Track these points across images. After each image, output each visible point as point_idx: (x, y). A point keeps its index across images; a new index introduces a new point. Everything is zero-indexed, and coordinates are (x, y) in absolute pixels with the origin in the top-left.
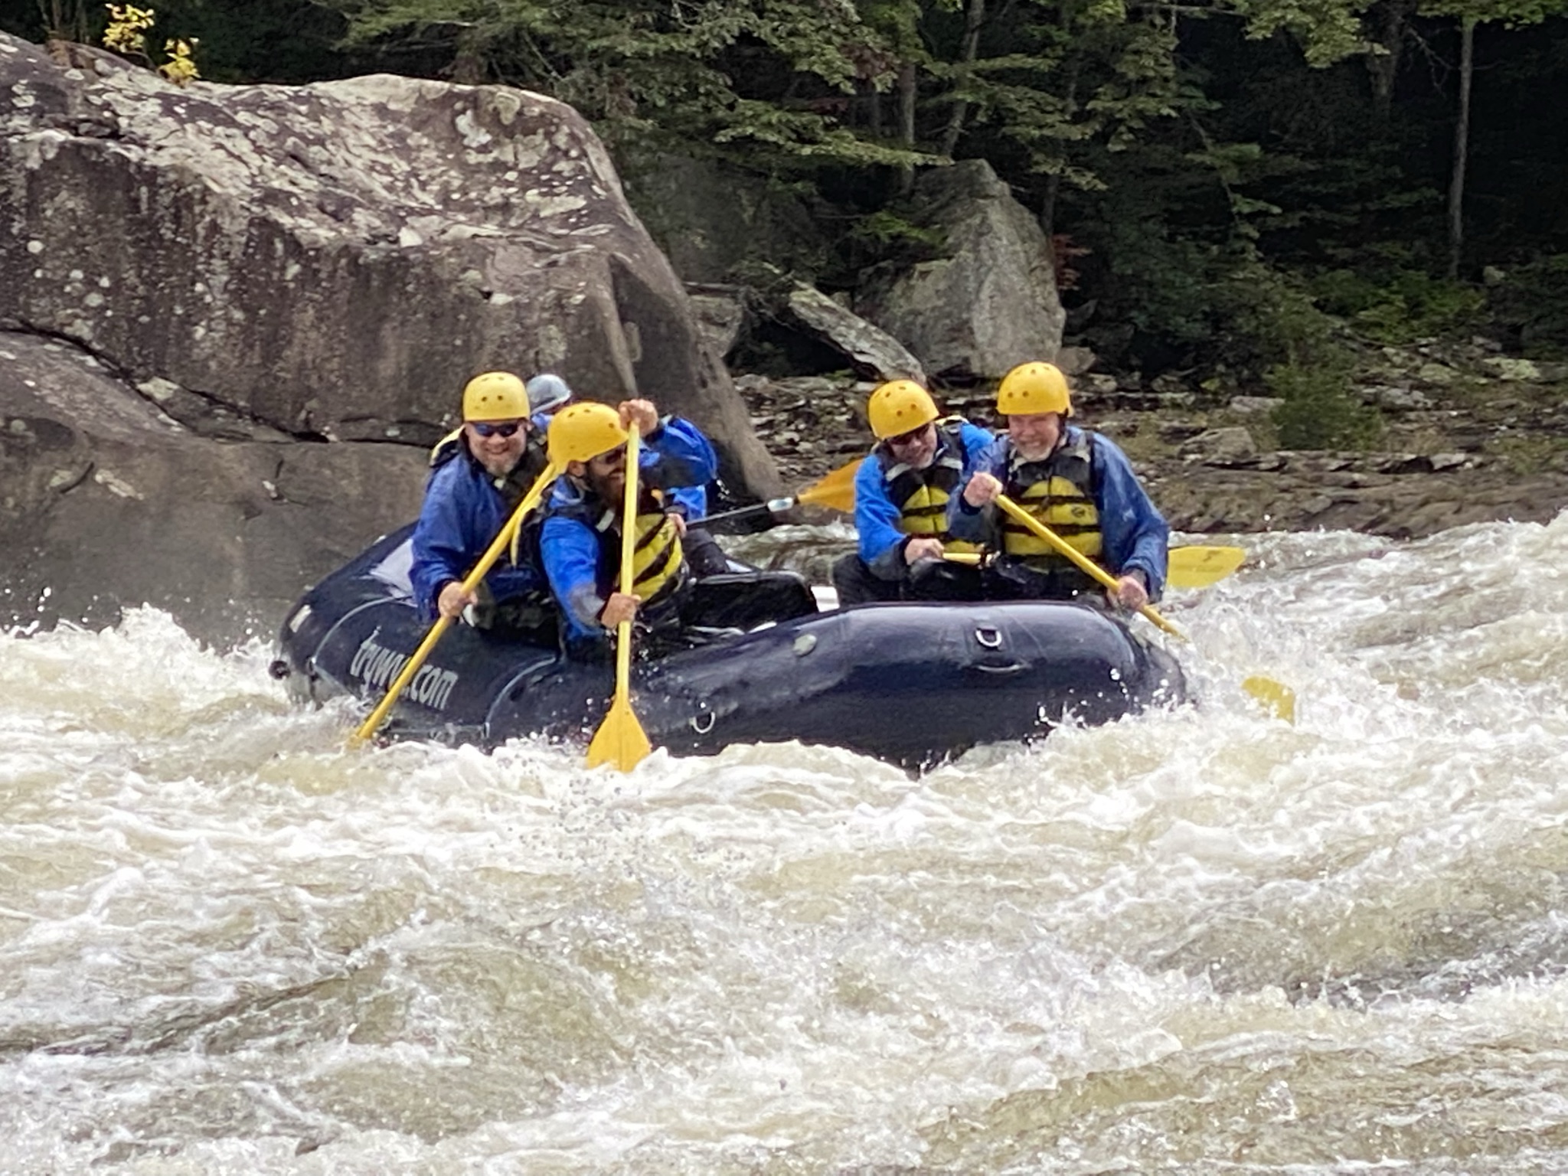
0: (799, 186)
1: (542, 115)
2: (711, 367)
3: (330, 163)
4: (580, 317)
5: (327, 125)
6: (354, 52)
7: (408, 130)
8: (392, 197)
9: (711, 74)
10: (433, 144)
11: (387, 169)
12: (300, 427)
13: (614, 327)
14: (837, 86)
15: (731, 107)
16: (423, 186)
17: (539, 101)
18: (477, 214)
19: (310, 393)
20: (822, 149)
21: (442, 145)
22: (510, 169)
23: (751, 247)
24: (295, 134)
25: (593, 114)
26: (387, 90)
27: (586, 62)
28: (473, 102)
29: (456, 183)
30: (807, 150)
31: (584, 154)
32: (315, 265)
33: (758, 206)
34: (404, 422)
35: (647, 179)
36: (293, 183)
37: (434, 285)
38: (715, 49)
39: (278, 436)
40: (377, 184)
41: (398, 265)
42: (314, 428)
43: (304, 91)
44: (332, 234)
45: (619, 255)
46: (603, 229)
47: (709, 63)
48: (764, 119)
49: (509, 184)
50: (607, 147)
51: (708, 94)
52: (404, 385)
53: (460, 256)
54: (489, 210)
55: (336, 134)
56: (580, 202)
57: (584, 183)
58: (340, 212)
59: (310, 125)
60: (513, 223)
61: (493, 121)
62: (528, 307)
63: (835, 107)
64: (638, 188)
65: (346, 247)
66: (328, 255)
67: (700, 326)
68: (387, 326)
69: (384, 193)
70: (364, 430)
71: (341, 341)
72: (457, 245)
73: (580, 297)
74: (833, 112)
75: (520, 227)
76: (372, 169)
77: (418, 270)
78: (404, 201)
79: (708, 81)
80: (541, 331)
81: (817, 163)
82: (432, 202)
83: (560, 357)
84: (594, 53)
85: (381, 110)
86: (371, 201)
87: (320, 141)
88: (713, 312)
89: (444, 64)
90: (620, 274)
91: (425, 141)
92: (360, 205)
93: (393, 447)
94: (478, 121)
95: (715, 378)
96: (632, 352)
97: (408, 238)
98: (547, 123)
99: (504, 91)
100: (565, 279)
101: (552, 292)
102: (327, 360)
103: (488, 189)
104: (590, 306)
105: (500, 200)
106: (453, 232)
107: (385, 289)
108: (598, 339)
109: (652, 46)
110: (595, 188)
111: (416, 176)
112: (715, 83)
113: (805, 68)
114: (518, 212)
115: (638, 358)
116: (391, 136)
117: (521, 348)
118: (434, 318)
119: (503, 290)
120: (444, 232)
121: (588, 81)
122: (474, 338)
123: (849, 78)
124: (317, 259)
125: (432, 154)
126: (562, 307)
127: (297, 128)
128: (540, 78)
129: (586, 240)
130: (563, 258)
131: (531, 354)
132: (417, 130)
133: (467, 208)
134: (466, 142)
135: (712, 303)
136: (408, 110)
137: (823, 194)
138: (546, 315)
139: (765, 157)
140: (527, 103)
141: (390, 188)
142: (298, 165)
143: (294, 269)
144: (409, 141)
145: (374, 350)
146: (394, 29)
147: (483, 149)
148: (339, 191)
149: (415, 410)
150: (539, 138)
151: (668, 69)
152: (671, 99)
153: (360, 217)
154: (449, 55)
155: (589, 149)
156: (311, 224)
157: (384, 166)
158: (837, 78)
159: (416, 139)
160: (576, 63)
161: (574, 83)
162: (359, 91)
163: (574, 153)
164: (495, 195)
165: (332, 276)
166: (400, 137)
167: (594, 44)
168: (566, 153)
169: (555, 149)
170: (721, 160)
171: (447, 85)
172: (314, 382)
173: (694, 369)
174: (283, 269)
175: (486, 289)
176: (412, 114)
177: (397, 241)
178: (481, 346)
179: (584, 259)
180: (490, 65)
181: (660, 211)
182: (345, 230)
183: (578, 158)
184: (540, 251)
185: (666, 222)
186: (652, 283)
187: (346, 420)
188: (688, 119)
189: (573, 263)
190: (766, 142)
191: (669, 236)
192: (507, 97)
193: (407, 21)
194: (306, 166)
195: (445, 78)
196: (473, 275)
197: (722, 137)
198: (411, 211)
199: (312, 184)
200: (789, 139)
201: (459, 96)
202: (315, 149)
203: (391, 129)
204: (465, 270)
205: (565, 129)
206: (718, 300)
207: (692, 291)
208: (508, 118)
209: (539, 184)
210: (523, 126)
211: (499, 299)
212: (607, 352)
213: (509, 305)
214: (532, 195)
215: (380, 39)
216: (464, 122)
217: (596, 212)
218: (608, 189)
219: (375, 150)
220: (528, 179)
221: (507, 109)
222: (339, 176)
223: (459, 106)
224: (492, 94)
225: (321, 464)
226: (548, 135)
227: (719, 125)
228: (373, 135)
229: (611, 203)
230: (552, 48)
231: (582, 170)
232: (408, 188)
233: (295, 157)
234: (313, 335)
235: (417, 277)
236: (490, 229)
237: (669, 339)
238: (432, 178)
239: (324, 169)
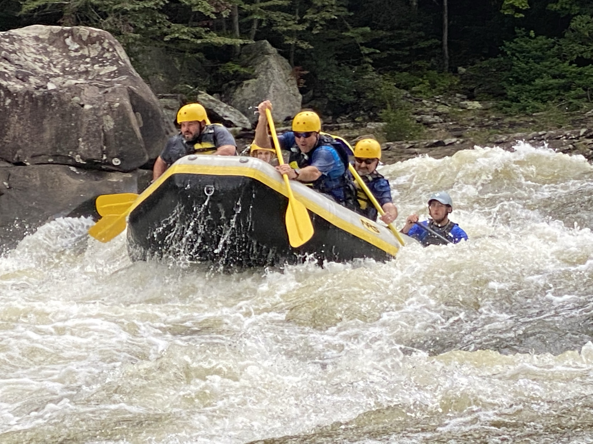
0: (197, 55)
1: (98, 36)
2: (169, 127)
3: (19, 60)
4: (119, 112)
5: (17, 46)
6: (25, 16)
7: (47, 45)
8: (43, 71)
9: (160, 15)
10: (57, 50)
11: (41, 61)
12: (15, 160)
13: (132, 115)
14: (209, 16)
15: (169, 27)
16: (55, 66)
17: (96, 31)
18: (76, 75)
19: (19, 148)
20: (205, 41)
21: (61, 50)
22: (87, 57)
23: (181, 79)
24: (5, 50)
25: (117, 33)
26: (38, 31)
27: (113, 14)
28: (71, 33)
29: (67, 64)
30: (199, 41)
31: (115, 50)
32: (16, 99)
33: (182, 63)
34: (55, 156)
35: (140, 56)
36: (6, 69)
37: (62, 104)
38: (161, 6)
39: (7, 164)
40: (37, 66)
41: (47, 98)
42: (20, 161)
43: (7, 33)
44: (22, 87)
45: (131, 87)
46: (124, 77)
47: (160, 11)
48: (182, 31)
49: (87, 63)
50: (123, 46)
51: (160, 23)
52: (54, 141)
53: (71, 92)
54: (81, 73)
55: (20, 49)
56: (115, 68)
57: (115, 61)
58: (24, 78)
59: (10, 46)
60: (90, 78)
61: (79, 39)
62: (99, 109)
63: (208, 24)
64: (136, 60)
65: (28, 92)
66: (21, 94)
67: (164, 111)
68: (45, 121)
69: (40, 70)
70: (40, 160)
71: (29, 127)
72: (69, 88)
73: (118, 104)
74: (208, 26)
75: (93, 79)
76: (35, 61)
77: (55, 98)
78: (48, 72)
79: (159, 18)
80: (104, 118)
81: (203, 46)
82: (58, 72)
83: (112, 127)
84: (116, 11)
85: (37, 39)
86: (35, 73)
87: (14, 52)
88: (168, 105)
89: (59, 18)
90: (132, 94)
91: (54, 49)
92: (32, 75)
93: (51, 166)
94: (74, 40)
95: (172, 131)
96: (139, 123)
97: (51, 86)
98: (99, 39)
99: (82, 28)
100: (111, 98)
101: (107, 103)
102: (24, 134)
103: (79, 66)
104: (122, 107)
105: (84, 69)
106: (68, 83)
107: (43, 107)
108: (126, 119)
109: (137, 6)
110: (120, 62)
111: (52, 62)
112: (162, 18)
113: (196, 10)
114: (91, 73)
115: (142, 125)
116: (41, 48)
117: (97, 124)
118: (63, 116)
119: (88, 103)
120: (64, 83)
121: (114, 21)
122: (79, 123)
123: (213, 13)
124: (17, 97)
125: (57, 54)
126: (111, 108)
127: (5, 48)
128: (96, 21)
129: (118, 82)
130: (110, 90)
131: (101, 127)
132: (50, 45)
133: (72, 73)
134: (70, 48)
135: (168, 101)
136: (47, 38)
137: (206, 57)
138: (105, 112)
139: (183, 45)
140: (91, 32)
141: (42, 68)
142: (7, 62)
143: (8, 101)
144: (48, 49)
145: (41, 130)
146: (39, 6)
147: (76, 51)
148: (23, 70)
149: (58, 151)
150: (97, 45)
151: (144, 14)
152: (147, 26)
153: (32, 79)
154: (61, 15)
155: (117, 47)
156: (14, 83)
157: (40, 59)
158: (209, 13)
159: (51, 48)
160: (109, 14)
161: (109, 22)
162: (27, 32)
163: (111, 50)
164: (82, 68)
165: (23, 103)
166: (45, 48)
167: (115, 7)
168: (108, 50)
169: (103, 49)
170: (166, 47)
171: (60, 27)
172: (20, 143)
173: (163, 128)
174: (4, 101)
175: (82, 103)
176: (49, 39)
177: (46, 88)
178: (82, 125)
179: (118, 89)
180: (77, 17)
181: (146, 68)
182: (26, 85)
183: (113, 51)
184: (101, 88)
185: (148, 72)
186: (143, 95)
187: (33, 156)
188: (153, 33)
189: (114, 91)
190: (183, 40)
191: (150, 77)
192: (84, 30)
193: (44, 3)
194: (10, 62)
195: (59, 24)
196: (77, 98)
197: (166, 39)
198: (51, 76)
199: (13, 68)
200: (192, 37)
201: (65, 31)
202: (13, 55)
203: (41, 45)
204: (73, 97)
205: (107, 41)
206: (170, 100)
207: (160, 98)
208: (85, 38)
209: (99, 62)
210: (91, 41)
211: (87, 107)
212: (130, 124)
213: (91, 109)
214: (96, 67)
215: (34, 10)
216: (68, 41)
217: (121, 72)
218: (124, 62)
219: (36, 54)
220: (95, 62)
221: (85, 35)
222: (23, 64)
223: (66, 35)
224: (78, 29)
225: (25, 174)
226: (101, 44)
227: (166, 34)
228: (34, 48)
229: (127, 67)
230: (99, 9)
231: (114, 56)
232: (49, 68)
233: (6, 59)
234: (17, 125)
235: (56, 101)
236: (81, 81)
237: (152, 117)
238: (58, 63)
239: (17, 62)
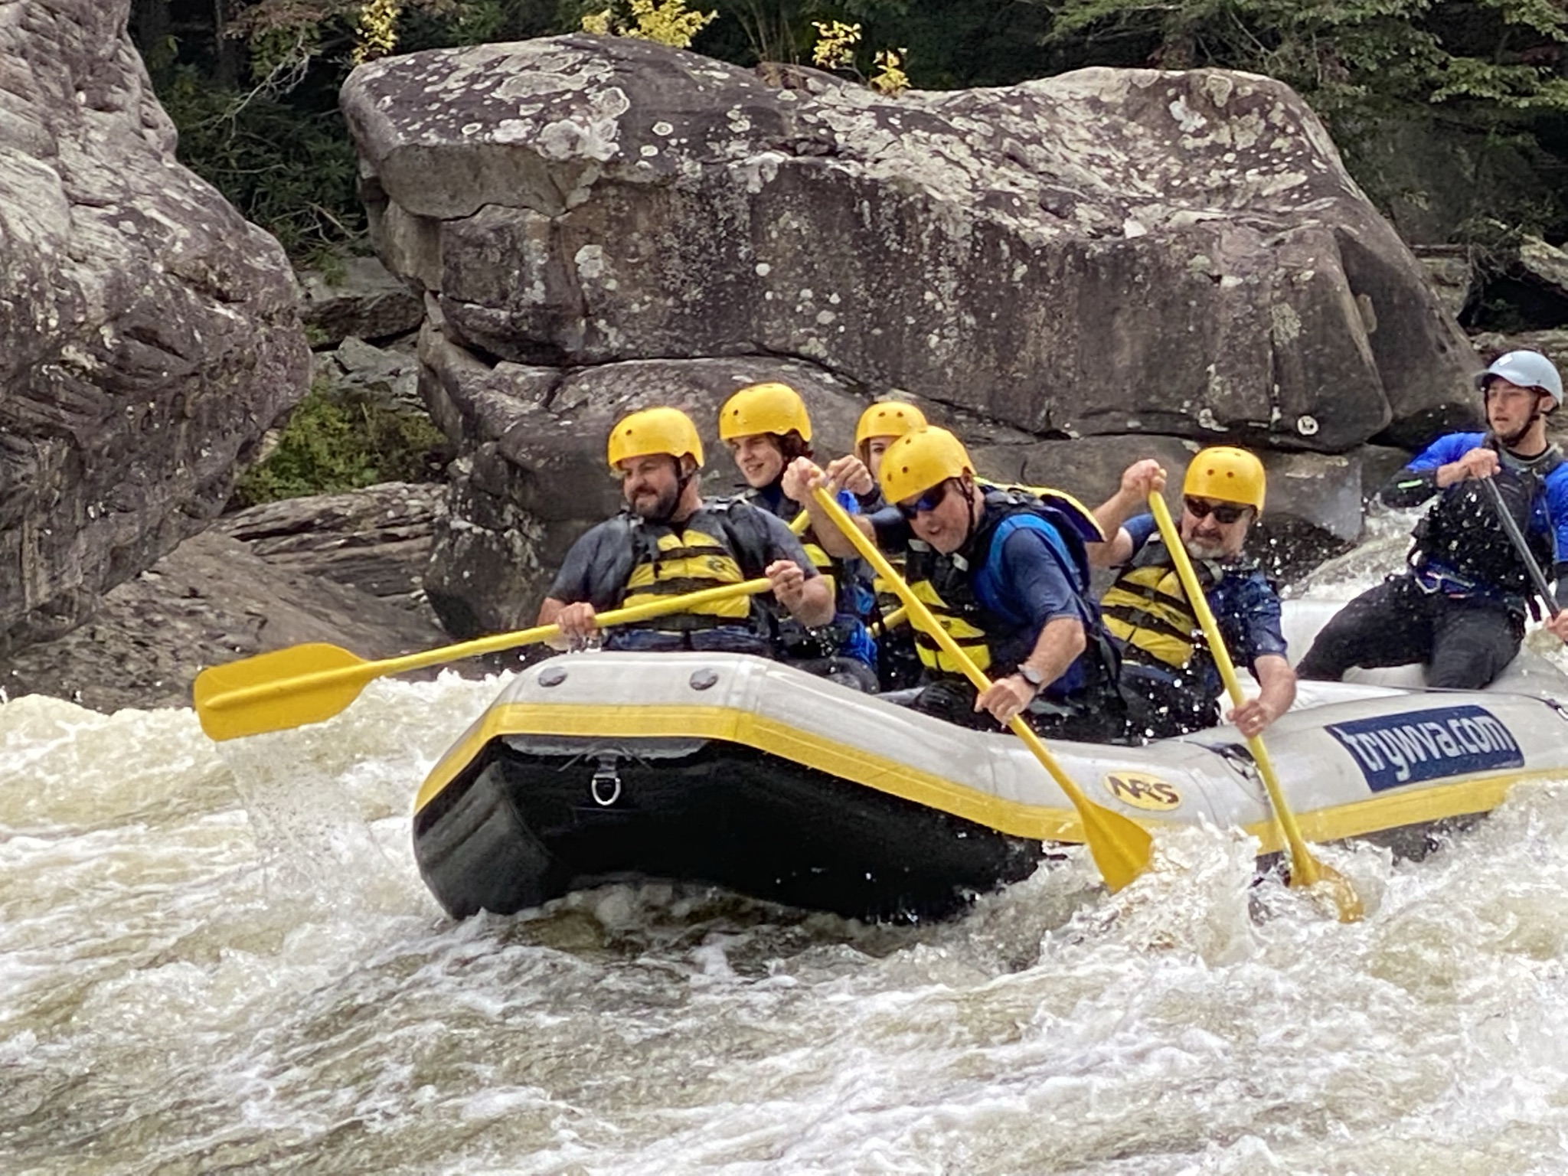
0: (1519, 139)
1: (1255, 94)
2: (1448, 331)
3: (1047, 161)
4: (1312, 294)
5: (1042, 123)
6: (1059, 45)
7: (1123, 120)
8: (1112, 189)
9: (1420, 35)
10: (1149, 132)
11: (1106, 162)
12: (1041, 426)
13: (1347, 300)
14: (1549, 35)
15: (1443, 66)
16: (1143, 176)
17: (1250, 81)
18: (1198, 199)
19: (1049, 392)
20: (1538, 101)
21: (1158, 134)
22: (1229, 151)
23: (1475, 203)
24: (1011, 135)
25: (1305, 86)
26: (1098, 83)
27: (1294, 34)
28: (1185, 87)
29: (1176, 170)
30: (1524, 103)
31: (1300, 130)
32: (1043, 264)
33: (1479, 164)
34: (1145, 413)
35: (1367, 145)
36: (1013, 184)
37: (1162, 273)
38: (1423, 9)
39: (1020, 437)
40: (1096, 177)
41: (1123, 258)
42: (1055, 426)
43: (1016, 91)
44: (1056, 232)
45: (1344, 227)
46: (1326, 202)
47: (1416, 23)
48: (1478, 75)
49: (1228, 166)
50: (1322, 119)
51: (1419, 54)
52: (1142, 374)
53: (1186, 242)
54: (1211, 193)
55: (1051, 131)
56: (1302, 178)
57: (1302, 159)
58: (1060, 209)
59: (1025, 124)
60: (1235, 204)
61: (1207, 105)
62: (1259, 287)
63: (1548, 57)
64: (1357, 155)
65: (1072, 244)
66: (1054, 253)
67: (1433, 290)
68: (1119, 320)
69: (1105, 186)
70: (1105, 423)
71: (1074, 337)
72: (1182, 232)
73: (1310, 273)
74: (1547, 61)
75: (1242, 208)
76: (1091, 163)
77: (1145, 260)
78: (1126, 192)
79: (1417, 43)
80: (1274, 311)
81: (1534, 115)
82: (1152, 190)
83: (1294, 334)
84: (1302, 25)
85: (1094, 103)
86: (1092, 196)
87: (1036, 140)
88: (1443, 274)
89: (1150, 51)
90: (1347, 247)
91: (1141, 130)
92: (1082, 200)
93: (1136, 438)
94: (1191, 105)
95: (1454, 343)
96: (1366, 324)
97: (1133, 229)
98: (1261, 103)
99: (1214, 74)
100: (1294, 255)
101: (1281, 271)
102: (1063, 357)
103: (1207, 173)
104: (1321, 280)
105: (1220, 182)
106: (1177, 218)
107: (1113, 284)
108: (1333, 315)
109: (1359, 12)
110: (1315, 162)
111: (1135, 166)
112: (1425, 44)
113: (1516, 20)
114: (1240, 192)
115: (1374, 328)
116: (1105, 128)
117: (1255, 328)
118: (1164, 305)
119: (1232, 273)
120: (1167, 219)
121: (1297, 53)
122: (1208, 323)
123: (1559, 26)
124: (1043, 257)
125: (1149, 143)
126: (1292, 284)
127: (1013, 129)
128: (1251, 56)
129: (1312, 215)
130: (1288, 235)
131: (1266, 334)
132: (1131, 119)
133: (1189, 193)
134: (1182, 127)
135: (1441, 264)
136: (1121, 101)
137: (1543, 145)
138: (1277, 294)
139: (1482, 112)
140: (1239, 83)
141: (1109, 180)
142: (1016, 166)
143: (1021, 270)
144: (1125, 132)
145: (1107, 344)
146: (1099, 19)
147: (1199, 133)
148: (1060, 188)
149: (1153, 399)
150: (1254, 118)
151: (1377, 34)
152: (1381, 61)
153: (1083, 211)
154: (1156, 40)
155: (1305, 122)
156: (1036, 223)
157: (1103, 159)
158: (1549, 27)
159: (1132, 129)
160: (1282, 35)
161: (1285, 58)
162: (1068, 86)
163: (1291, 129)
164: (1215, 178)
165: (1059, 274)
166: (1116, 129)
167: (1301, 16)
168: (1283, 130)
169: (1271, 127)
170: (1437, 120)
171: (1157, 73)
172: (1050, 379)
173: (1431, 334)
174: (1011, 270)
175: (1215, 273)
176: (1126, 105)
177: (1122, 232)
178: (1215, 331)
179: (1310, 234)
180: (1198, 46)
181: (1381, 174)
182: (1068, 226)
183: (1297, 133)
184: (1266, 231)
185: (1388, 187)
186: (1379, 250)
187: (1085, 416)
188: (1401, 83)
189: (1299, 239)
190: (1481, 98)
191: (1392, 201)
192: (1219, 80)
193: (1111, 10)
194: (1025, 166)
195: (1153, 65)
196: (1201, 260)
197: (1437, 97)
198: (1134, 202)
199: (1032, 183)
200: (1504, 92)
201: (1170, 83)
202: (1033, 147)
203: (1106, 121)
204: (1192, 256)
205: (1280, 106)
206: (1446, 261)
207: (1419, 255)
208: (1221, 100)
209: (1258, 163)
210: (1238, 107)
211: (1229, 281)
212: (1343, 324)
213: (1239, 287)
214: (1252, 175)
215: (1086, 30)
216: (1177, 108)
217: (1317, 187)
218: (1328, 162)
219: (1093, 145)
220: (1246, 160)
221: (1220, 91)
222: (1059, 173)
223: (1171, 92)
224: (1204, 77)
225: (1065, 461)
226: (1264, 114)
227: (1433, 85)
228: (1089, 129)
229: (1332, 174)
230: (1258, 23)
231: (1301, 145)
232: (1127, 177)
233: (1013, 158)
234: (1045, 332)
235: (1146, 269)
236: (1213, 212)
237: (1402, 307)
238: (1152, 167)
239: (1042, 167)
